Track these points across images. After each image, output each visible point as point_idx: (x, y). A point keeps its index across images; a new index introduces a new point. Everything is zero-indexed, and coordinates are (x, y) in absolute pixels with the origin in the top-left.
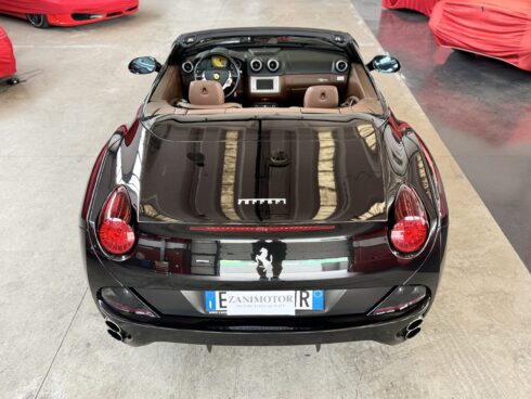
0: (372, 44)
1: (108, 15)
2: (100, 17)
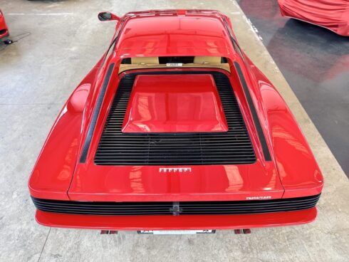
0: (239, 13)
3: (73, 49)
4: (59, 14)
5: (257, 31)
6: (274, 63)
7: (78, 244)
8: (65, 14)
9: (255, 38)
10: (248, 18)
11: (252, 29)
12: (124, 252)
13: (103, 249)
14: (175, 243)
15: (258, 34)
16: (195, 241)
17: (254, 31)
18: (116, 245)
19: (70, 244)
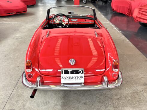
0: (108, 23)
1: (16, 13)
2: (14, 13)
3: (18, 35)
4: (9, 23)
5: (118, 29)
6: (128, 40)
7: (24, 106)
8: (13, 23)
9: (117, 31)
10: (113, 24)
11: (115, 28)
12: (49, 108)
13: (37, 107)
14: (77, 104)
15: (119, 30)
16: (88, 104)
17: (116, 29)
18: (45, 105)
19: (19, 105)
